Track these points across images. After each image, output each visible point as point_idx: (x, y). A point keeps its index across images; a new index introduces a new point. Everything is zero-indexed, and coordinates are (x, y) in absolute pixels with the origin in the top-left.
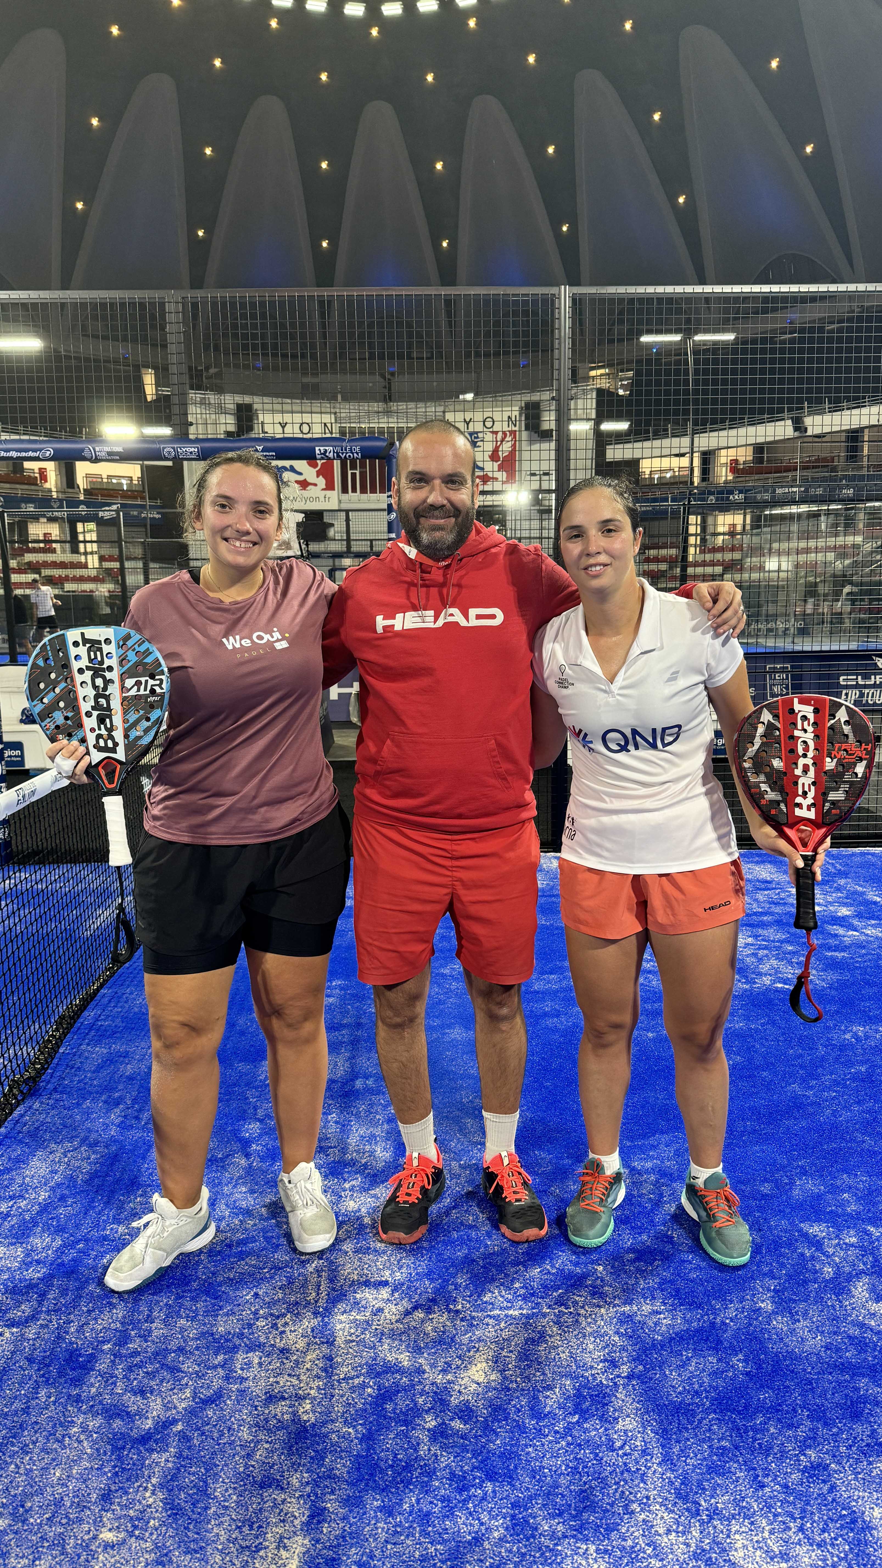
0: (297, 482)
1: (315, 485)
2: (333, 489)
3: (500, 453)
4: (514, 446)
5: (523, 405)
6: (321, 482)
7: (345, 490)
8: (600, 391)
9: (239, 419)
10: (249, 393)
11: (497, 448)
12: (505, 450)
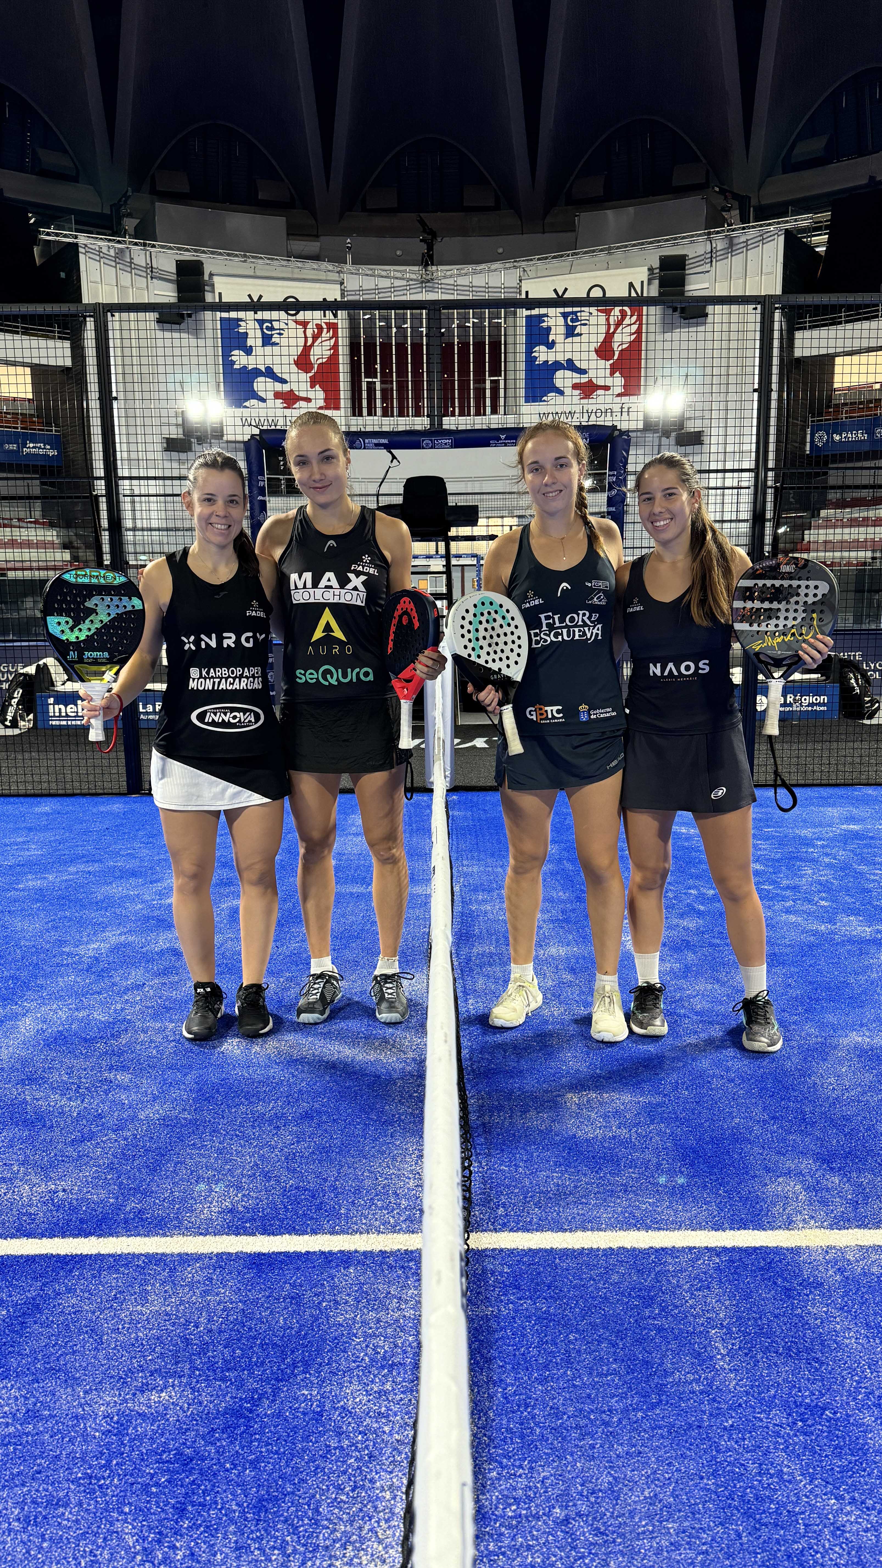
0: (278, 395)
1: (308, 400)
2: (337, 408)
3: (615, 346)
4: (639, 332)
5: (656, 264)
6: (318, 395)
7: (356, 411)
8: (788, 234)
9: (181, 288)
10: (197, 241)
11: (609, 337)
12: (622, 338)
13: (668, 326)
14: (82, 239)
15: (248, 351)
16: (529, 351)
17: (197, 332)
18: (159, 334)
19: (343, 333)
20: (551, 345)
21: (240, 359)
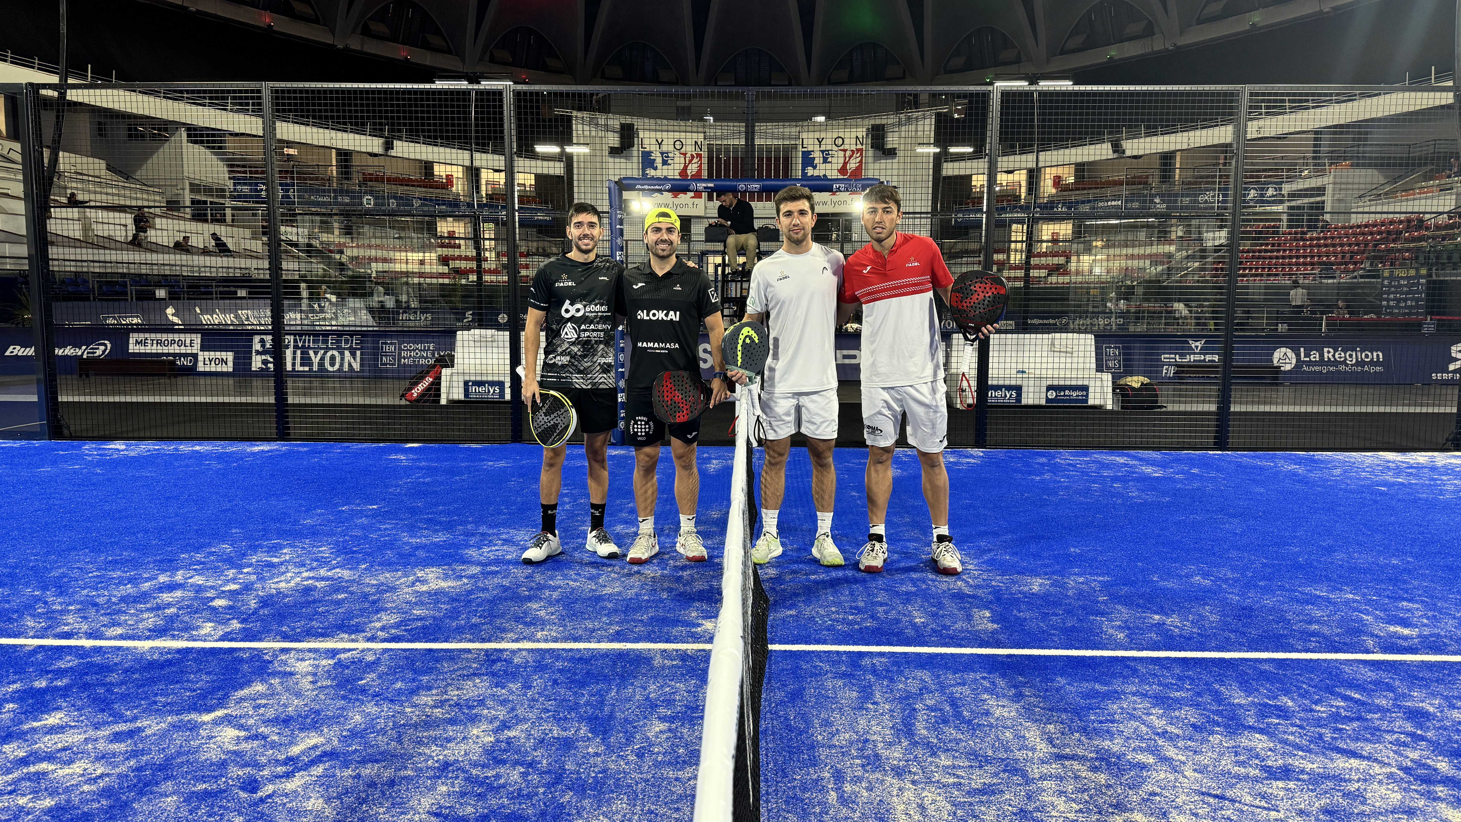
3: (849, 168)
4: (861, 162)
5: (870, 127)
8: (938, 115)
9: (622, 137)
10: (631, 114)
11: (845, 164)
12: (852, 165)
13: (876, 158)
14: (575, 113)
15: (656, 169)
16: (803, 170)
17: (628, 157)
18: (611, 160)
19: (705, 160)
20: (815, 167)
21: (651, 172)
